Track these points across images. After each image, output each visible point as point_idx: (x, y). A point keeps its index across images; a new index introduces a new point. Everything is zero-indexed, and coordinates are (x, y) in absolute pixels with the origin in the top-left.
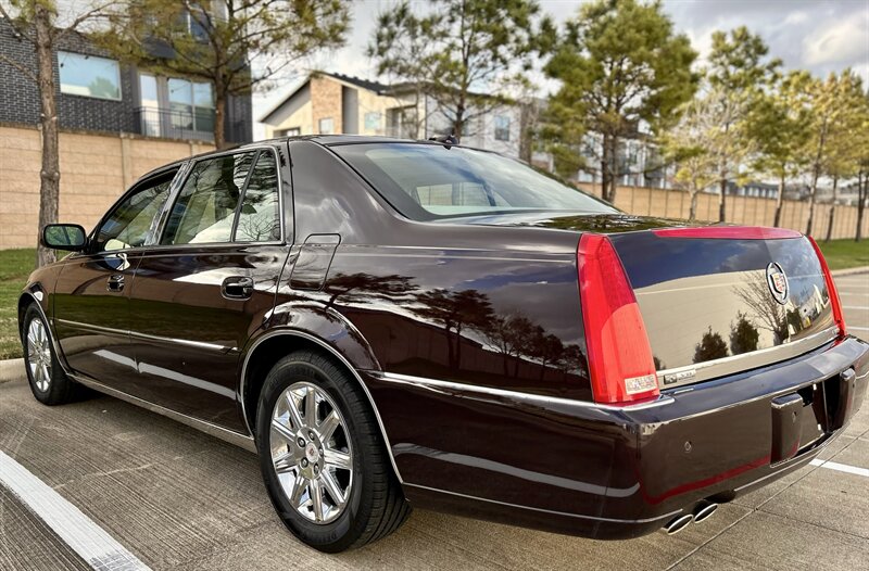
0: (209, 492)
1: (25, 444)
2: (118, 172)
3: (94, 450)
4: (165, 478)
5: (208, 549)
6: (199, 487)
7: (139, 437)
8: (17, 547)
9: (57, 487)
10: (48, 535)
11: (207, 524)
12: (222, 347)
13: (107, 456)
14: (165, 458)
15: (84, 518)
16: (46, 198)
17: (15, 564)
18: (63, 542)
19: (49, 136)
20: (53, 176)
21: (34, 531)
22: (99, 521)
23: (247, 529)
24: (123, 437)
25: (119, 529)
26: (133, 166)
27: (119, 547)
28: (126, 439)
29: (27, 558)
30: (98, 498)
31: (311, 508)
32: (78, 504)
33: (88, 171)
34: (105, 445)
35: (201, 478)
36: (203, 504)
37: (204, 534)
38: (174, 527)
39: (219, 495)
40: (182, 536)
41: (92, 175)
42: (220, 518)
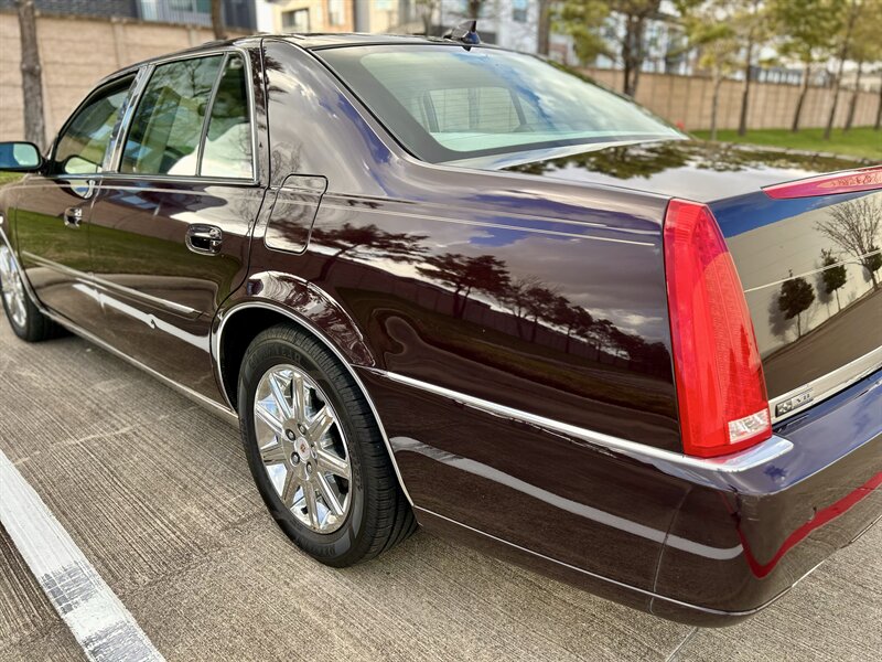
0: (193, 469)
3: (69, 406)
4: (145, 447)
5: (184, 557)
6: (183, 461)
7: (122, 386)
9: (20, 462)
11: (187, 518)
12: (192, 310)
13: (83, 416)
14: (148, 417)
15: (43, 509)
16: (29, 95)
18: (14, 547)
20: (33, 69)
22: (61, 514)
23: (234, 525)
24: (106, 388)
25: (82, 527)
27: (79, 556)
28: (107, 390)
30: (64, 479)
31: (305, 511)
33: (81, 61)
34: (82, 398)
35: (186, 447)
36: (186, 487)
37: (183, 533)
38: (149, 524)
39: (205, 473)
40: (157, 537)
41: (86, 64)
42: (203, 509)
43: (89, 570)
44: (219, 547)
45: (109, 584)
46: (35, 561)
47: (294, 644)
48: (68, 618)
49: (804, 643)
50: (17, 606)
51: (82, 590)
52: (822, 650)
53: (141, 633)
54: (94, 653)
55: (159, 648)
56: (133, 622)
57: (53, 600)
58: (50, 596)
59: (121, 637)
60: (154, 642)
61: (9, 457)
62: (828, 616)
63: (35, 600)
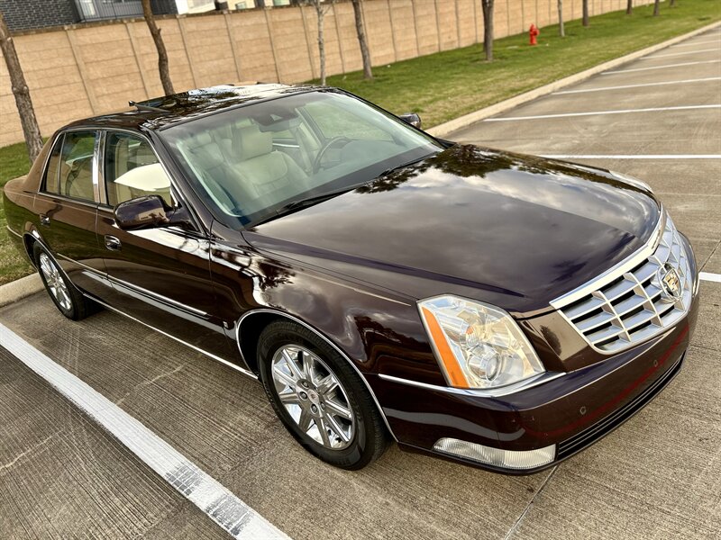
0: (234, 389)
1: (81, 359)
2: (71, 61)
3: (135, 357)
4: (197, 379)
5: (249, 450)
6: (225, 384)
8: (108, 471)
9: (119, 402)
10: (127, 455)
11: (241, 423)
13: (147, 362)
14: (191, 357)
15: (148, 432)
16: (23, 110)
17: (112, 489)
18: (140, 459)
19: (10, 56)
20: (22, 90)
21: (116, 452)
22: (161, 433)
25: (177, 440)
26: (83, 53)
27: (183, 459)
29: (118, 482)
30: (153, 409)
32: (139, 417)
33: (47, 65)
34: (141, 349)
35: (224, 375)
36: (233, 402)
37: (241, 434)
38: (218, 431)
39: (242, 391)
40: (226, 439)
41: (51, 68)
42: (249, 416)
43: (192, 466)
44: (268, 439)
45: (208, 473)
46: (156, 465)
47: (331, 493)
48: (191, 497)
49: (638, 444)
50: (157, 496)
51: (193, 479)
52: (649, 447)
53: (238, 500)
54: (214, 515)
55: (251, 506)
56: (231, 494)
57: (177, 488)
58: (175, 486)
59: (226, 504)
60: (247, 503)
61: (111, 400)
62: (653, 424)
63: (166, 490)
